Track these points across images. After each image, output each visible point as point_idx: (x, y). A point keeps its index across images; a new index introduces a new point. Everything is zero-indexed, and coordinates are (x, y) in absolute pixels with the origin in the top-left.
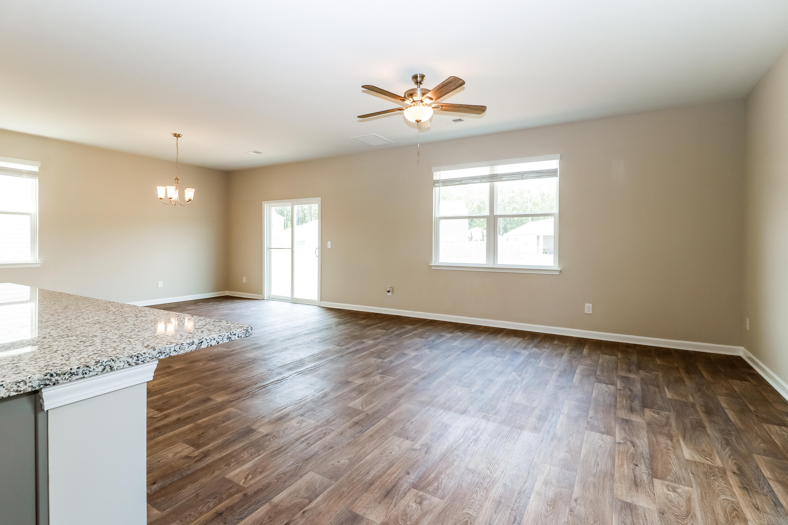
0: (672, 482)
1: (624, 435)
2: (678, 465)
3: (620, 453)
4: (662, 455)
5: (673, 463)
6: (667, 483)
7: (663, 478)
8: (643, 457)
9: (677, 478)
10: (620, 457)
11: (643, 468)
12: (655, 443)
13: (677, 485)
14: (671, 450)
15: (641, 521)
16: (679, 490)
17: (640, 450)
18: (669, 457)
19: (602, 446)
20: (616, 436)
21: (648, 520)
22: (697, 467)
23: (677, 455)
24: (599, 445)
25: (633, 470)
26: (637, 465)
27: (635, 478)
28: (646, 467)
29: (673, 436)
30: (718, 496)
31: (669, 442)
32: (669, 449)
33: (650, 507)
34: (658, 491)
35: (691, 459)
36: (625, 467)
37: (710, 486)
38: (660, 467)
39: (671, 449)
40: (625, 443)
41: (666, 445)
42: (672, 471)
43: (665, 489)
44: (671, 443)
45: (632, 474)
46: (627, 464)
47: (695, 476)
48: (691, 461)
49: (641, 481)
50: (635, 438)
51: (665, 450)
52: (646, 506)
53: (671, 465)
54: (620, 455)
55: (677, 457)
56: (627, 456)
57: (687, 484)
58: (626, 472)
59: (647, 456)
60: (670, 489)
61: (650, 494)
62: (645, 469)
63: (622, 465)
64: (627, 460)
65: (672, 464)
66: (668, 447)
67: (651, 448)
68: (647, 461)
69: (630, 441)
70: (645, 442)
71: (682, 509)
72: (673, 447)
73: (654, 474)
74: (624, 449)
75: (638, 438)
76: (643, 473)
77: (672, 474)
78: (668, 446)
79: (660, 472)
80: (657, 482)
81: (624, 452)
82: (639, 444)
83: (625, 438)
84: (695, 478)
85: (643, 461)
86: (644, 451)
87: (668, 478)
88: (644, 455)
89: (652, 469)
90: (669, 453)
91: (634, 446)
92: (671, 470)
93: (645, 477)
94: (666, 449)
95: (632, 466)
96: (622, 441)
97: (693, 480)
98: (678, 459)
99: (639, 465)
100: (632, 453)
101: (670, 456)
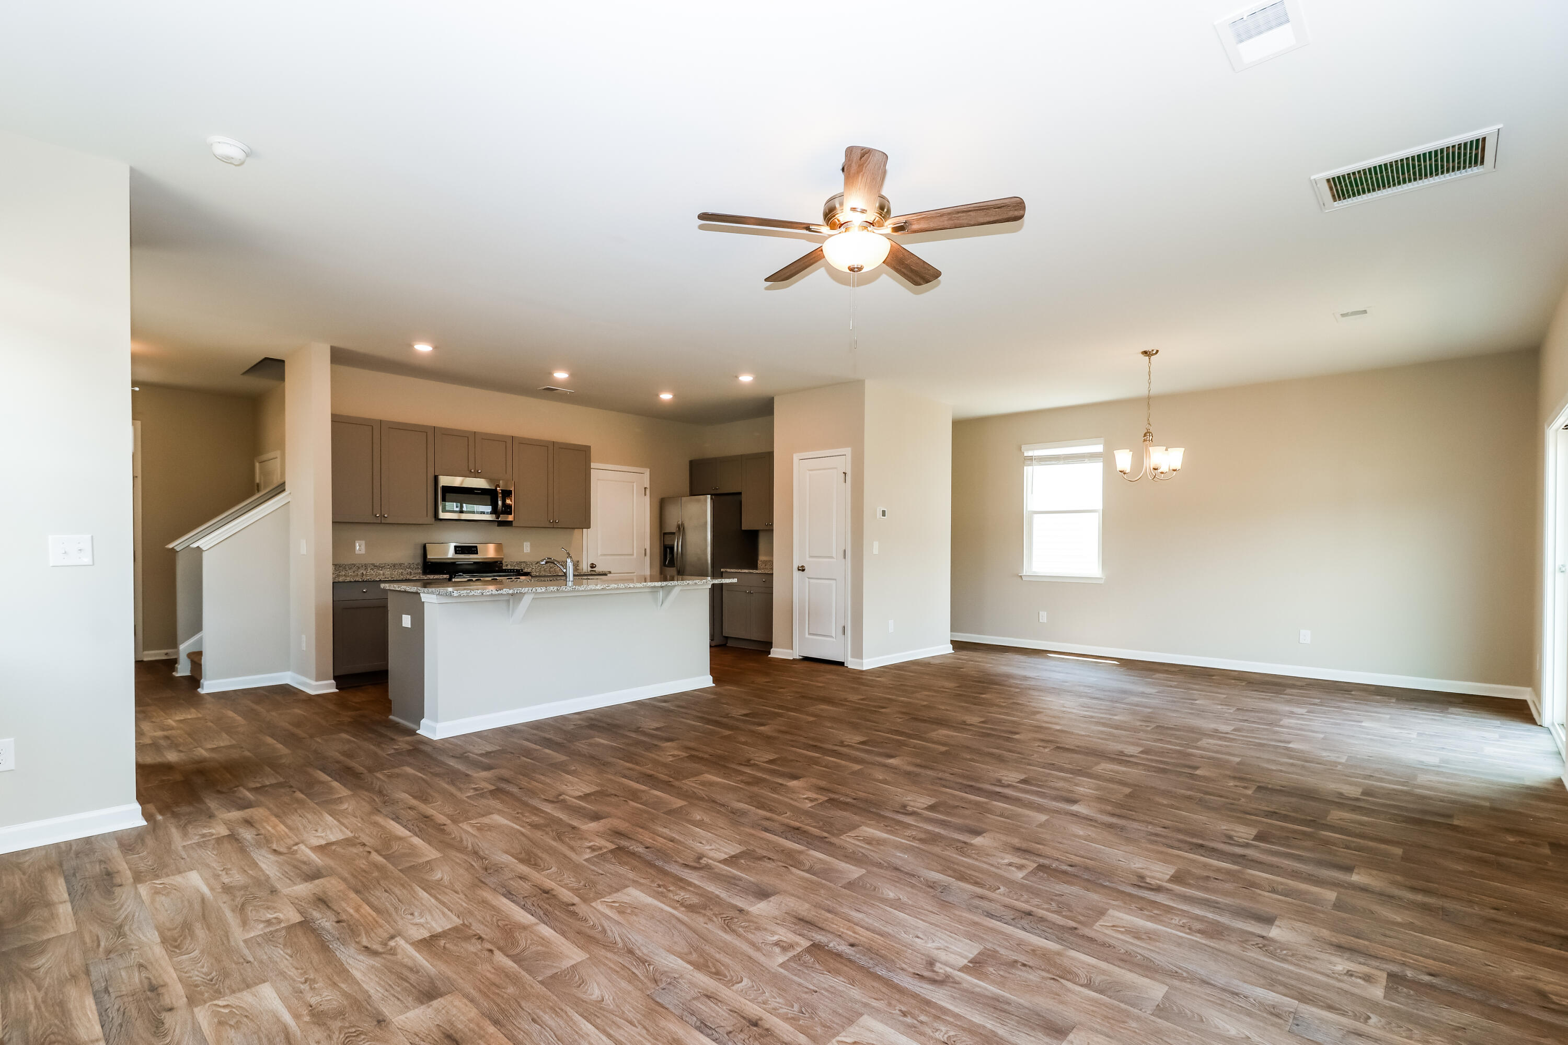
0: (276, 931)
1: (399, 957)
2: (276, 962)
3: (374, 923)
4: (311, 962)
5: (287, 959)
6: (283, 925)
7: (291, 928)
8: (338, 939)
9: (270, 940)
10: (370, 918)
11: (327, 923)
12: (336, 978)
13: (268, 930)
14: (302, 983)
15: (292, 874)
16: (262, 926)
17: (351, 948)
18: (298, 967)
19: (410, 917)
20: (409, 946)
21: (285, 879)
22: (244, 979)
23: (286, 978)
24: (416, 914)
25: (339, 913)
26: (338, 922)
27: (328, 906)
28: (323, 928)
29: (314, 1023)
30: (202, 952)
31: (313, 1001)
32: (306, 982)
33: (290, 889)
34: (290, 909)
35: (257, 987)
36: (351, 911)
37: (216, 959)
38: (304, 941)
39: (302, 987)
40: (385, 944)
41: (314, 988)
42: (282, 946)
43: (281, 916)
44: (308, 999)
45: (335, 908)
46: (352, 915)
47: (242, 960)
48: (256, 984)
49: (318, 907)
50: (377, 964)
51: (312, 977)
52: (294, 888)
53: (287, 954)
54: (372, 920)
55: (284, 976)
56: (362, 925)
57: (254, 941)
58: (344, 905)
59: (334, 945)
60: (274, 921)
61: (297, 901)
62: (322, 924)
63: (357, 910)
64: (358, 920)
65: (287, 957)
66: (310, 984)
67: (337, 964)
68: (329, 937)
69: (381, 953)
70: (356, 969)
71: (251, 908)
72: (301, 992)
73: (306, 925)
74: (375, 933)
75: (373, 967)
76: (322, 918)
77: (281, 940)
78: (311, 988)
79: (300, 933)
80: (296, 918)
81: (372, 929)
82: (361, 957)
83: (393, 952)
84: (242, 957)
85: (334, 932)
86: (343, 950)
87: (284, 933)
88: (339, 943)
89: (313, 930)
90: (301, 974)
91: (366, 947)
92: (285, 945)
93: (316, 914)
94: (311, 979)
95: (344, 917)
96: (392, 943)
97: (246, 952)
98: (281, 973)
99: (334, 924)
100: (359, 935)
101: (297, 969)
